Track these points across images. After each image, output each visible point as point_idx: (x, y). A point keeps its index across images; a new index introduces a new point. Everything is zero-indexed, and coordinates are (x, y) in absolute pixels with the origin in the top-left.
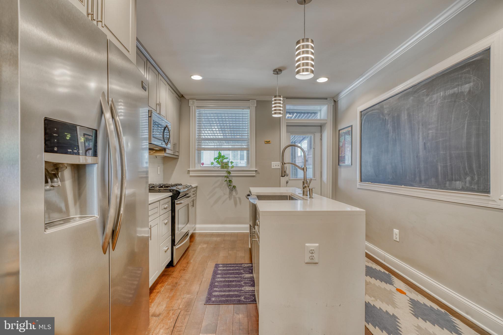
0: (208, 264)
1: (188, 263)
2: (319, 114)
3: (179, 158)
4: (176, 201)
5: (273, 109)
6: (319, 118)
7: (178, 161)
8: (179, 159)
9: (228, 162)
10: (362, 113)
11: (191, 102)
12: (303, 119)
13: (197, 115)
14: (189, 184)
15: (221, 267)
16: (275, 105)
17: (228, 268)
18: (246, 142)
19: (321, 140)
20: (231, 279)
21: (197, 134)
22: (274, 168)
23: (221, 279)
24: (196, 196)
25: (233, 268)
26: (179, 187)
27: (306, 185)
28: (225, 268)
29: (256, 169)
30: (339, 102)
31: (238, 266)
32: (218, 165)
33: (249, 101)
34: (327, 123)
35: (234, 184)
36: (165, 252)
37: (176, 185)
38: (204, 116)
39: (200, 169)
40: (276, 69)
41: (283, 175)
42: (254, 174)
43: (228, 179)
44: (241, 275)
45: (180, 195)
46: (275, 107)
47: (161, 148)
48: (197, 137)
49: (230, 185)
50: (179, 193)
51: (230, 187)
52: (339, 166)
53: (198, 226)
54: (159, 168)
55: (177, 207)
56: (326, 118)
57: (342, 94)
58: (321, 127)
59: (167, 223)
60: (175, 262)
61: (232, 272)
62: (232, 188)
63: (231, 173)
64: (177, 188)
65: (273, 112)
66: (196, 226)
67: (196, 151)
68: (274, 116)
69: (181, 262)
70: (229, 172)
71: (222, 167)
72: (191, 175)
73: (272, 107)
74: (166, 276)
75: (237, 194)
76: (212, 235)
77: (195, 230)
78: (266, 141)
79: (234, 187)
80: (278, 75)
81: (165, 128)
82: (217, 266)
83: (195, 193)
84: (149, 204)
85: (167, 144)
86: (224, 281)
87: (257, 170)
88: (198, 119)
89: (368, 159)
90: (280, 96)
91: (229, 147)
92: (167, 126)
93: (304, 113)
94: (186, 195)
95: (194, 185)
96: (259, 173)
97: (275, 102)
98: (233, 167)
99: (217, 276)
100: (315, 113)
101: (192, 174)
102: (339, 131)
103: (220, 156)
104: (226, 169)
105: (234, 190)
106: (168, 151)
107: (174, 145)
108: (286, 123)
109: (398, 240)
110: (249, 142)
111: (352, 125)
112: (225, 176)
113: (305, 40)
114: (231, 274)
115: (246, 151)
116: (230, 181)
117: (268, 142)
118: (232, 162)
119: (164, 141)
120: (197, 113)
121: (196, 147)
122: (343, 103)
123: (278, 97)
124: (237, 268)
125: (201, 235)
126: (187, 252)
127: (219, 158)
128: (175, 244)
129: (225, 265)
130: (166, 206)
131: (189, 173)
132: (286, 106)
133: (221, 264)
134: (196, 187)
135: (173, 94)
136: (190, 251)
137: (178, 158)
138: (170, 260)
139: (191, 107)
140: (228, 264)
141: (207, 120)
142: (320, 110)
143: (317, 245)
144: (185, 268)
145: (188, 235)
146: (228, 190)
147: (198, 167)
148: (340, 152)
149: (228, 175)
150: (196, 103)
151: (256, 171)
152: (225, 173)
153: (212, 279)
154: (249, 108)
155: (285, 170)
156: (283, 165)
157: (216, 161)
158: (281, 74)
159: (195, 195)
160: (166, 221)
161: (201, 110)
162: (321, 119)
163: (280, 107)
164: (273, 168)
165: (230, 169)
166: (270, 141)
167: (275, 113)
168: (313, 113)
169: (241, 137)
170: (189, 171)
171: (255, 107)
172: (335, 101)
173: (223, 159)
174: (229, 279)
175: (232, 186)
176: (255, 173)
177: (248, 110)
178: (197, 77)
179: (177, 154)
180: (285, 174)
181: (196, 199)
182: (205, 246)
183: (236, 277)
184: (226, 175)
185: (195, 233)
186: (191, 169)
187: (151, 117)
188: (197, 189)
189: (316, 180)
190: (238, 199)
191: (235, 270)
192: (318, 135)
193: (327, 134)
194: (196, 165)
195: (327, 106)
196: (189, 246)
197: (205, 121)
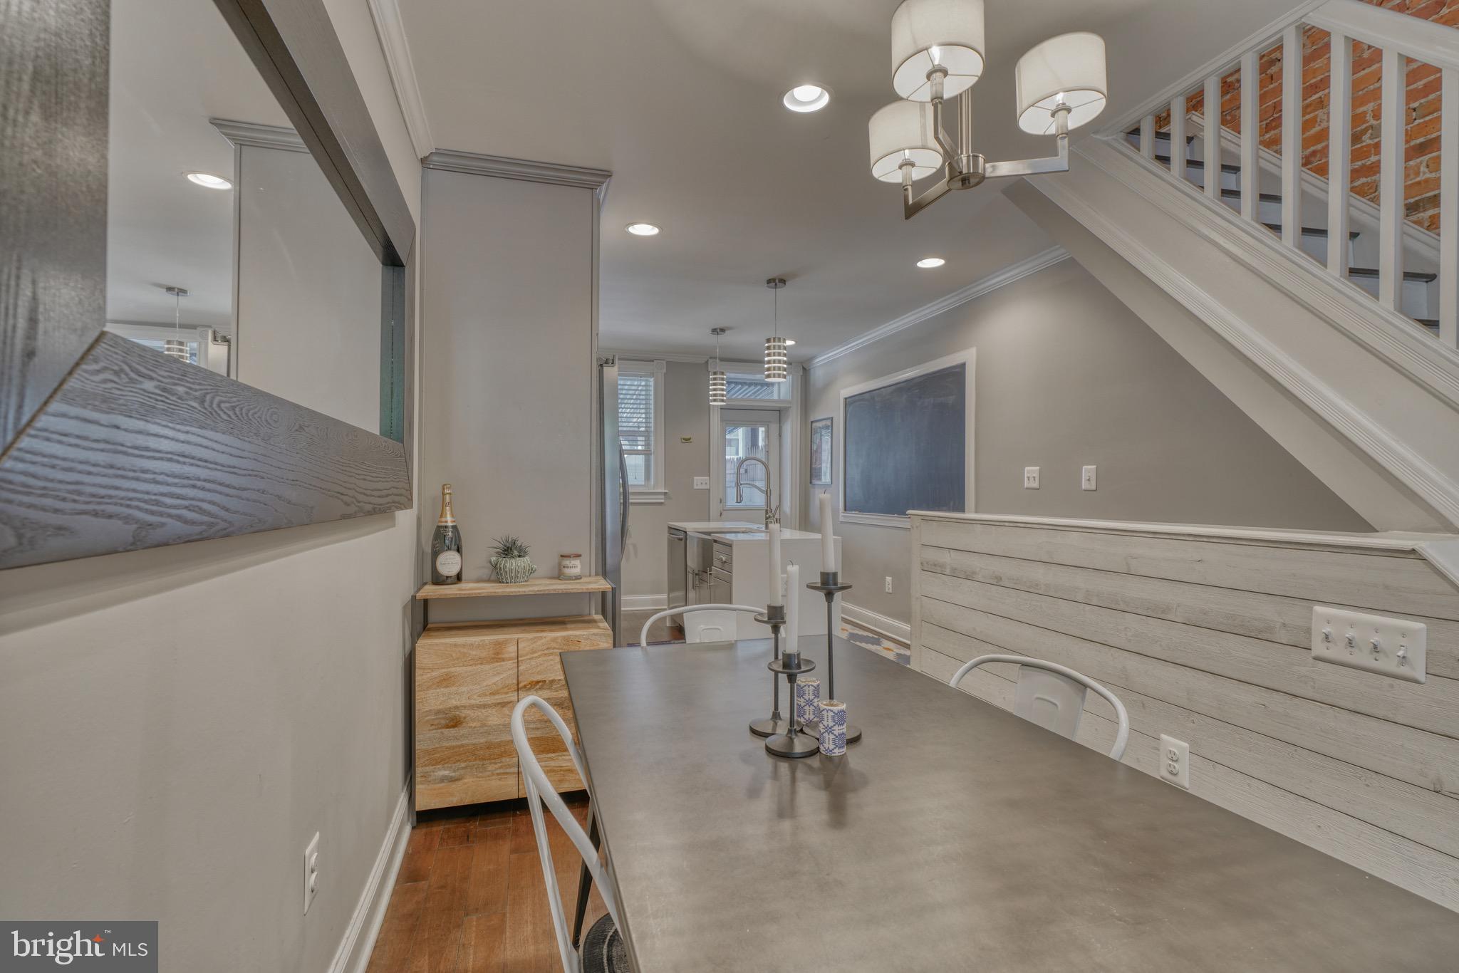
2: (776, 390)
5: (710, 393)
6: (775, 397)
10: (848, 400)
12: (749, 398)
16: (714, 387)
19: (780, 437)
22: (698, 488)
27: (770, 514)
29: (665, 489)
30: (812, 371)
33: (652, 363)
34: (790, 407)
40: (716, 329)
42: (661, 499)
46: (715, 390)
52: (810, 485)
56: (789, 398)
57: (818, 362)
58: (779, 413)
65: (711, 398)
68: (712, 404)
78: (684, 439)
80: (717, 335)
87: (667, 491)
89: (855, 474)
90: (722, 374)
96: (672, 498)
102: (812, 423)
109: (891, 591)
110: (651, 439)
111: (832, 418)
113: (777, 340)
115: (646, 455)
117: (687, 440)
122: (818, 374)
123: (719, 375)
142: (779, 383)
148: (814, 461)
151: (665, 493)
154: (652, 375)
158: (723, 334)
162: (781, 399)
163: (722, 390)
164: (695, 487)
166: (690, 439)
167: (715, 400)
169: (636, 429)
171: (664, 374)
172: (804, 368)
176: (663, 497)
177: (650, 380)
192: (774, 427)
193: (791, 428)
195: (791, 376)
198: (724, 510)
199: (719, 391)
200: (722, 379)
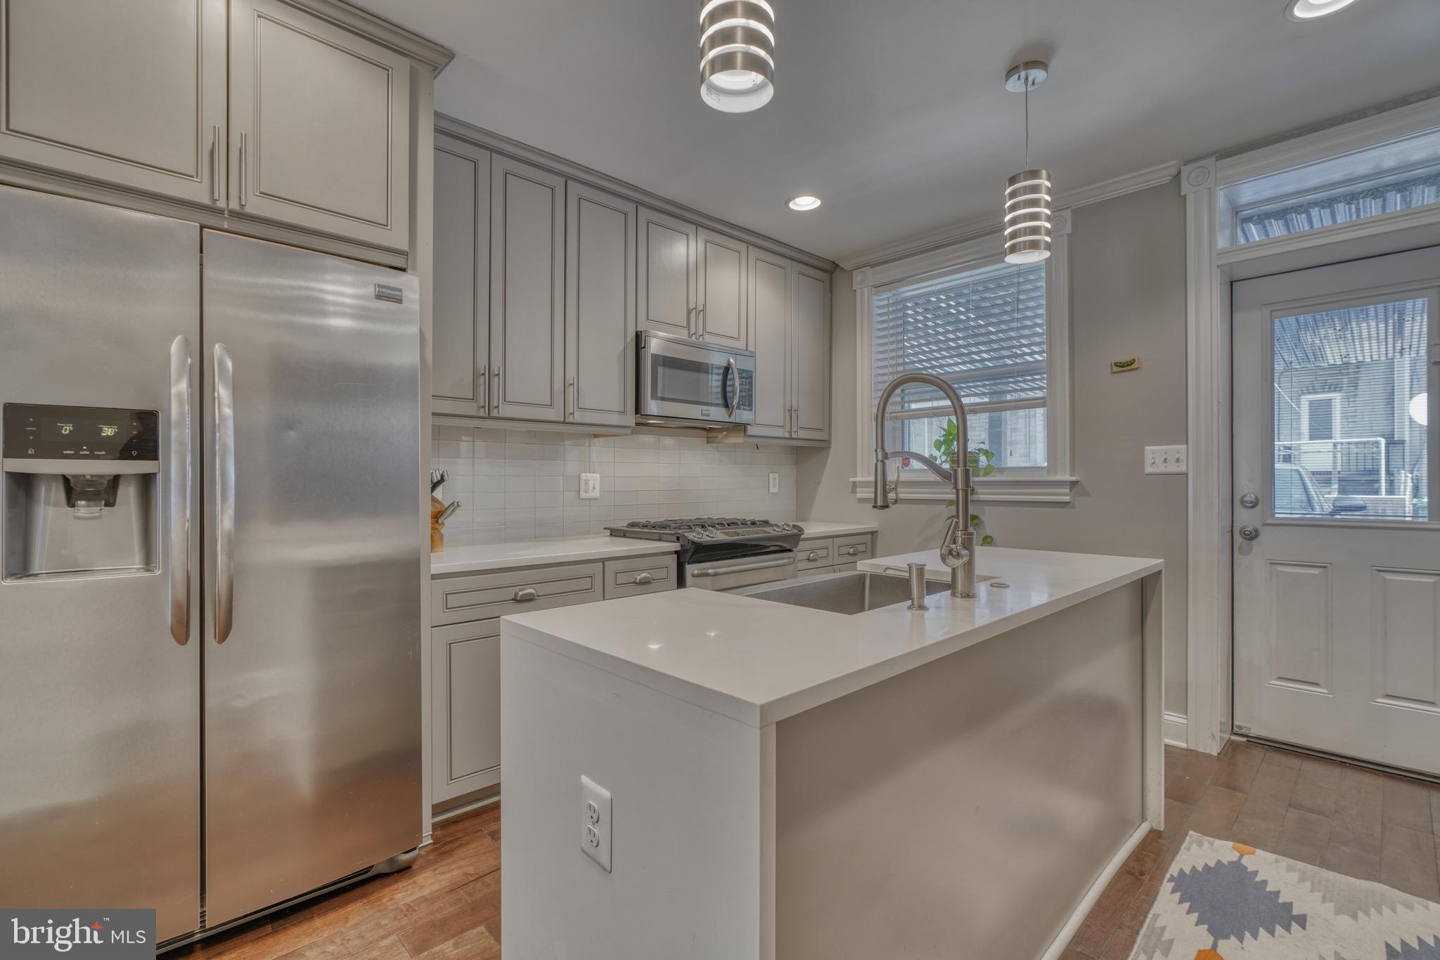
3: (832, 445)
5: (1006, 233)
7: (828, 458)
8: (831, 451)
9: (978, 451)
11: (859, 278)
13: (876, 312)
18: (1038, 376)
21: (876, 372)
22: (1161, 468)
29: (1071, 476)
42: (1062, 495)
54: (772, 476)
63: (982, 490)
65: (1007, 247)
67: (874, 423)
68: (1010, 260)
70: (971, 489)
72: (859, 496)
78: (1116, 365)
81: (727, 370)
87: (1074, 479)
92: (733, 363)
96: (1081, 493)
97: (1014, 201)
98: (988, 470)
101: (861, 493)
106: (758, 431)
107: (792, 411)
110: (1047, 373)
115: (1044, 409)
116: (973, 518)
117: (1125, 366)
118: (996, 454)
120: (877, 304)
123: (1028, 180)
127: (951, 442)
131: (856, 492)
132: (1221, 192)
134: (866, 533)
135: (785, 268)
137: (827, 448)
139: (858, 292)
150: (872, 276)
151: (1073, 484)
157: (941, 450)
164: (1149, 469)
165: (978, 477)
166: (1135, 360)
167: (1013, 250)
169: (1019, 361)
170: (855, 486)
176: (1067, 490)
178: (806, 203)
179: (807, 435)
186: (859, 479)
187: (644, 347)
199: (1025, 221)
200: (1035, 189)
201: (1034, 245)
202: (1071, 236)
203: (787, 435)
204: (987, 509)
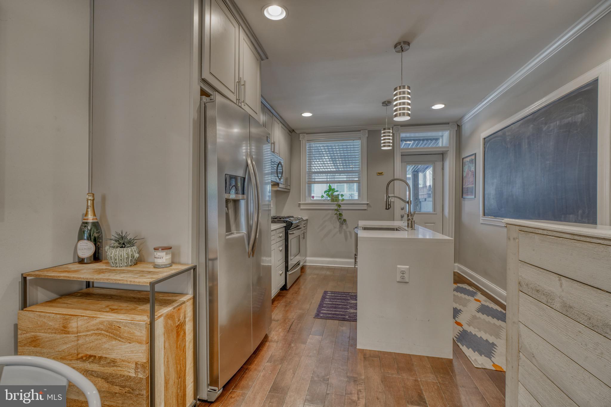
0: (318, 291)
1: (299, 289)
2: (441, 140)
3: (291, 191)
4: (289, 231)
5: (382, 142)
6: (440, 145)
7: (290, 195)
9: (338, 195)
10: (486, 140)
11: (302, 137)
12: (423, 147)
13: (307, 148)
14: (300, 217)
15: (329, 293)
16: (384, 138)
17: (336, 295)
18: (357, 174)
19: (443, 169)
20: (338, 303)
21: (307, 168)
23: (329, 302)
24: (307, 229)
25: (341, 295)
26: (291, 219)
27: (410, 217)
28: (333, 295)
29: (367, 202)
30: (463, 126)
31: (345, 294)
32: (329, 198)
33: (360, 132)
34: (448, 150)
35: (344, 217)
36: (281, 275)
37: (289, 217)
38: (315, 149)
39: (310, 202)
40: (385, 102)
41: (387, 208)
42: (365, 207)
43: (338, 213)
44: (347, 301)
45: (292, 226)
46: (384, 139)
47: (275, 183)
48: (307, 170)
49: (340, 219)
50: (292, 224)
51: (341, 220)
52: (462, 199)
53: (308, 258)
55: (290, 237)
56: (448, 146)
57: (467, 118)
58: (442, 155)
59: (282, 250)
60: (288, 286)
61: (340, 298)
62: (343, 222)
63: (342, 206)
64: (289, 219)
65: (382, 145)
66: (307, 259)
67: (307, 184)
68: (383, 148)
69: (293, 287)
70: (339, 206)
71: (332, 200)
73: (381, 140)
74: (281, 296)
75: (347, 227)
76: (322, 268)
77: (305, 262)
78: (378, 173)
79: (345, 220)
80: (387, 107)
81: (279, 164)
82: (326, 293)
83: (306, 226)
84: (272, 231)
85: (280, 179)
86: (332, 304)
87: (368, 203)
88: (308, 152)
89: (491, 190)
90: (389, 129)
91: (340, 180)
92: (280, 163)
93: (423, 140)
94: (297, 227)
95: (304, 218)
96: (370, 207)
97: (385, 134)
98: (343, 200)
99: (326, 300)
100: (437, 139)
101: (302, 207)
102: (463, 159)
103: (330, 189)
104: (336, 203)
105: (344, 224)
106: (281, 186)
107: (286, 180)
108: (401, 152)
110: (360, 174)
111: (476, 153)
112: (335, 210)
113: (402, 87)
114: (338, 299)
115: (357, 184)
116: (340, 214)
117: (381, 174)
118: (342, 195)
119: (278, 177)
120: (307, 146)
121: (307, 180)
122: (467, 128)
123: (387, 130)
124: (344, 295)
125: (311, 267)
126: (299, 280)
127: (329, 191)
128: (289, 270)
129: (332, 293)
130: (281, 235)
131: (300, 207)
132: (401, 134)
133: (330, 292)
134: (306, 220)
135: (285, 130)
136: (301, 280)
137: (289, 192)
138: (284, 283)
139: (302, 141)
140: (336, 292)
141: (317, 151)
142: (442, 136)
143: (408, 267)
144: (297, 292)
145: (299, 264)
146: (338, 223)
147: (309, 201)
148: (464, 183)
149: (339, 208)
150: (307, 137)
151: (367, 204)
152: (335, 206)
153: (320, 301)
154: (360, 139)
155: (389, 204)
156: (387, 199)
157: (326, 194)
158: (390, 106)
159: (305, 228)
160: (281, 248)
161: (312, 143)
162: (443, 146)
163: (389, 139)
165: (340, 202)
166: (382, 173)
167: (384, 146)
168: (434, 139)
169: (352, 169)
170: (300, 204)
171: (366, 138)
172: (458, 125)
173: (333, 192)
174: (336, 303)
175: (342, 220)
176: (366, 206)
177: (359, 141)
178: (307, 115)
179: (288, 188)
180: (390, 207)
181: (306, 232)
182: (315, 276)
183: (342, 302)
184: (336, 208)
185: (306, 265)
186: (301, 202)
188: (307, 222)
189: (436, 214)
190: (348, 233)
191: (343, 297)
192: (439, 164)
193: (449, 164)
194: (307, 199)
195: (449, 131)
196: (300, 275)
197: (315, 152)
198: (405, 214)
199: (387, 140)
200: (389, 132)
201: (389, 146)
202: (367, 137)
203: (285, 188)
204: (343, 211)
